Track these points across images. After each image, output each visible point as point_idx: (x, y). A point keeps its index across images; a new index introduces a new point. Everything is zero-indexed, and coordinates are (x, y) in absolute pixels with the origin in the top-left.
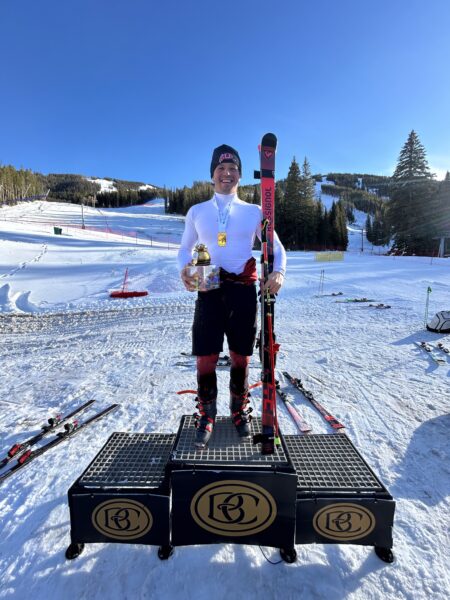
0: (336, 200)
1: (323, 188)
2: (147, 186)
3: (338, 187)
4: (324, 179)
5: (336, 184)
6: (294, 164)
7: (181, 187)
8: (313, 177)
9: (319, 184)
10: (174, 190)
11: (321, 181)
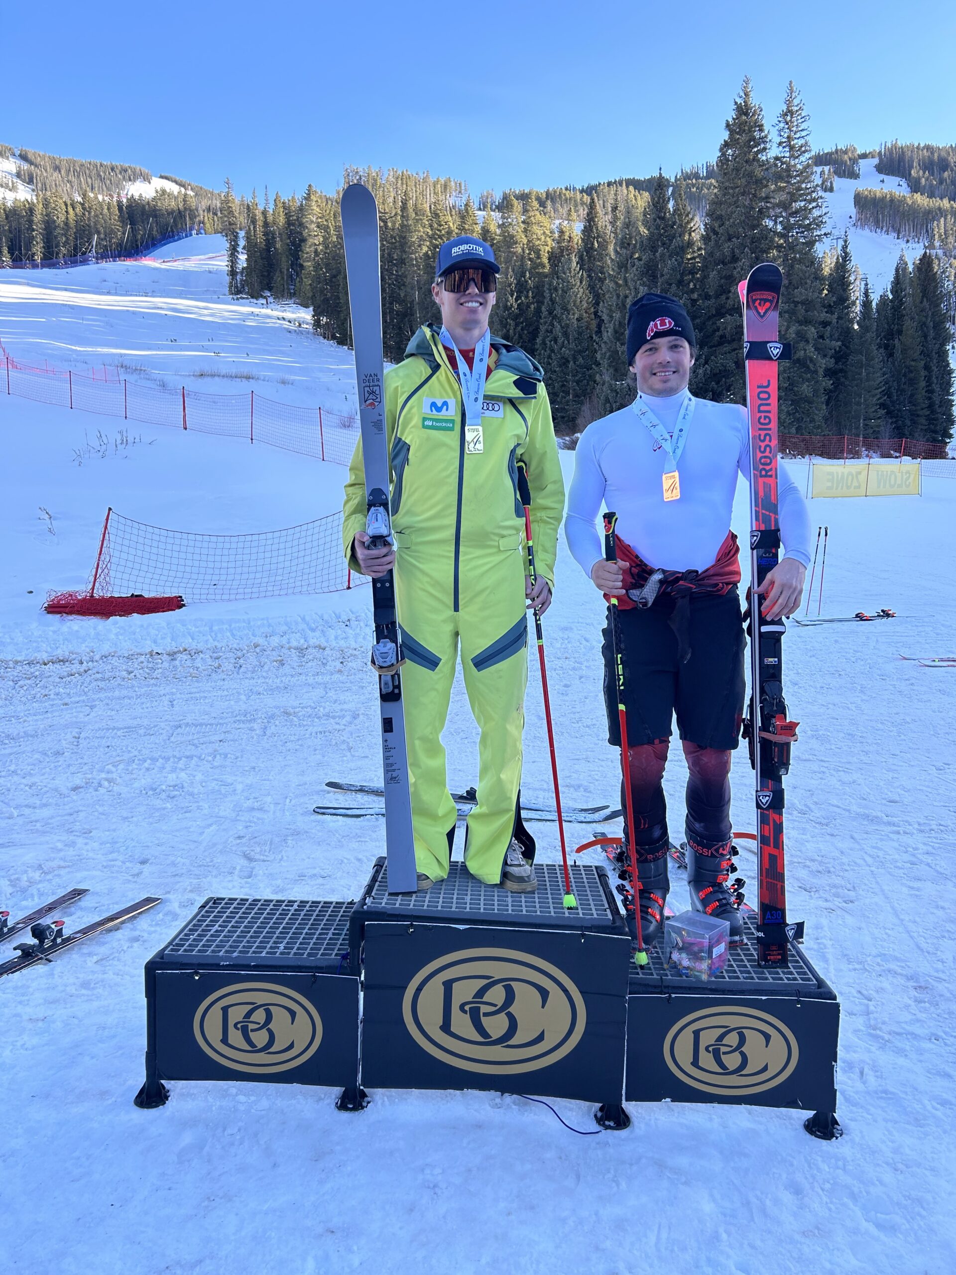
0: (913, 253)
1: (861, 201)
2: (158, 183)
3: (921, 200)
4: (866, 166)
5: (915, 187)
6: (743, 110)
7: (293, 195)
8: (821, 160)
9: (846, 189)
10: (265, 203)
11: (854, 175)
